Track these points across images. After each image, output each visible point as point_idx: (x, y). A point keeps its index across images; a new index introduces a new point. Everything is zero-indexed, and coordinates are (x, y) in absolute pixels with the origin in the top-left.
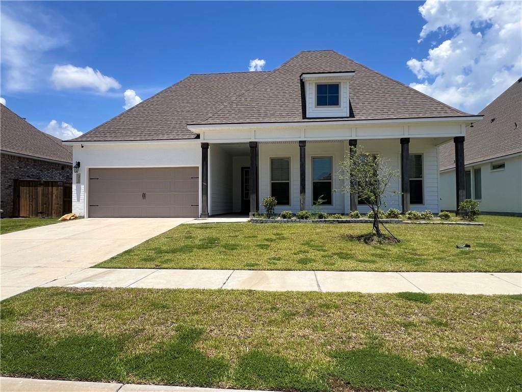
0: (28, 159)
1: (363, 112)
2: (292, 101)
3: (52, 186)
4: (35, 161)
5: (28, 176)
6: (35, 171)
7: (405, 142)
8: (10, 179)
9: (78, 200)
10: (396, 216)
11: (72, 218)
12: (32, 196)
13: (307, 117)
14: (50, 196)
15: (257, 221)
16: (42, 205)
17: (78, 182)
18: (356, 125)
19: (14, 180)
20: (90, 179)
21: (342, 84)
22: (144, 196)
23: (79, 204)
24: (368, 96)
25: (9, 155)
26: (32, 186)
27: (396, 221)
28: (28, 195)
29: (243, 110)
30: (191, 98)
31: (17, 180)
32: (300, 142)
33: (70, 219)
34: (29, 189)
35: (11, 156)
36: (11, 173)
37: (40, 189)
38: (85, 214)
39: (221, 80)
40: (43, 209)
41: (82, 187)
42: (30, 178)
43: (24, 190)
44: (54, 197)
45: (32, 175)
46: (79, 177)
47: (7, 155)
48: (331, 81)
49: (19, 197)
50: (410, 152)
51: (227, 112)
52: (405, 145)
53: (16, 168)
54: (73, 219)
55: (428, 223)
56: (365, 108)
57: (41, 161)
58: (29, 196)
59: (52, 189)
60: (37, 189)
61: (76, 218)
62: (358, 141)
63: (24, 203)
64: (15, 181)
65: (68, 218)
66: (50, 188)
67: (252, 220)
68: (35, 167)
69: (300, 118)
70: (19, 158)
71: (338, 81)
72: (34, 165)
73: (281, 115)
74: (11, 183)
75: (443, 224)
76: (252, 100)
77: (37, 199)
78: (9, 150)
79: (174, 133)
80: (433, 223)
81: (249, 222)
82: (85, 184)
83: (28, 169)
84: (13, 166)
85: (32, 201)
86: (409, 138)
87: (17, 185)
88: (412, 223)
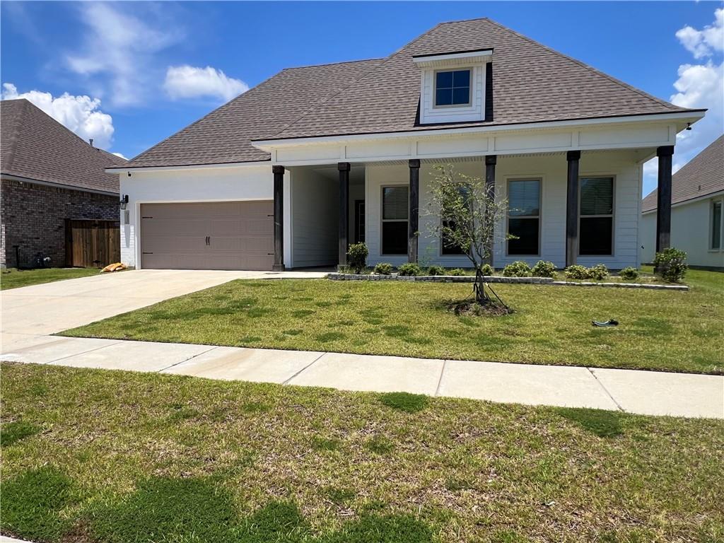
0: (83, 192)
1: (508, 112)
2: (405, 100)
3: (108, 228)
4: (92, 194)
5: (84, 215)
6: (93, 208)
7: (573, 156)
8: (61, 219)
9: (128, 245)
10: (546, 273)
11: (117, 269)
12: (86, 241)
13: (421, 123)
14: (106, 240)
15: (336, 277)
16: (98, 252)
17: (127, 222)
18: (495, 132)
19: (65, 219)
20: (143, 218)
21: (475, 70)
22: (208, 240)
23: (130, 251)
24: (522, 87)
25: (57, 188)
26: (86, 228)
27: (543, 280)
28: (81, 240)
29: (332, 116)
30: (277, 103)
31: (69, 219)
32: (411, 161)
33: (115, 270)
34: (83, 232)
35: (61, 189)
36: (61, 211)
37: (94, 231)
38: (136, 264)
39: (323, 74)
40: (98, 257)
41: (132, 228)
42: (87, 217)
43: (77, 232)
44: (111, 241)
45: (88, 213)
46: (127, 214)
47: (54, 187)
48: (457, 66)
49: (71, 241)
50: (579, 175)
51: (310, 121)
52: (573, 162)
53: (67, 205)
54: (119, 271)
55: (593, 285)
56: (513, 106)
57: (101, 195)
58: (83, 241)
59: (108, 231)
60: (91, 231)
61: (124, 269)
62: (498, 160)
63: (77, 248)
64: (67, 220)
65: (112, 270)
66: (106, 230)
67: (329, 275)
68: (94, 203)
69: (410, 126)
70: (72, 191)
71: (467, 65)
72: (92, 201)
73: (384, 122)
74: (60, 223)
75: (618, 286)
76: (348, 102)
77: (91, 244)
78: (56, 182)
79: (245, 154)
80: (603, 286)
81: (326, 278)
82: (136, 224)
83: (83, 205)
84: (63, 202)
85: (86, 247)
86: (579, 151)
87: (69, 225)
88: (568, 285)
